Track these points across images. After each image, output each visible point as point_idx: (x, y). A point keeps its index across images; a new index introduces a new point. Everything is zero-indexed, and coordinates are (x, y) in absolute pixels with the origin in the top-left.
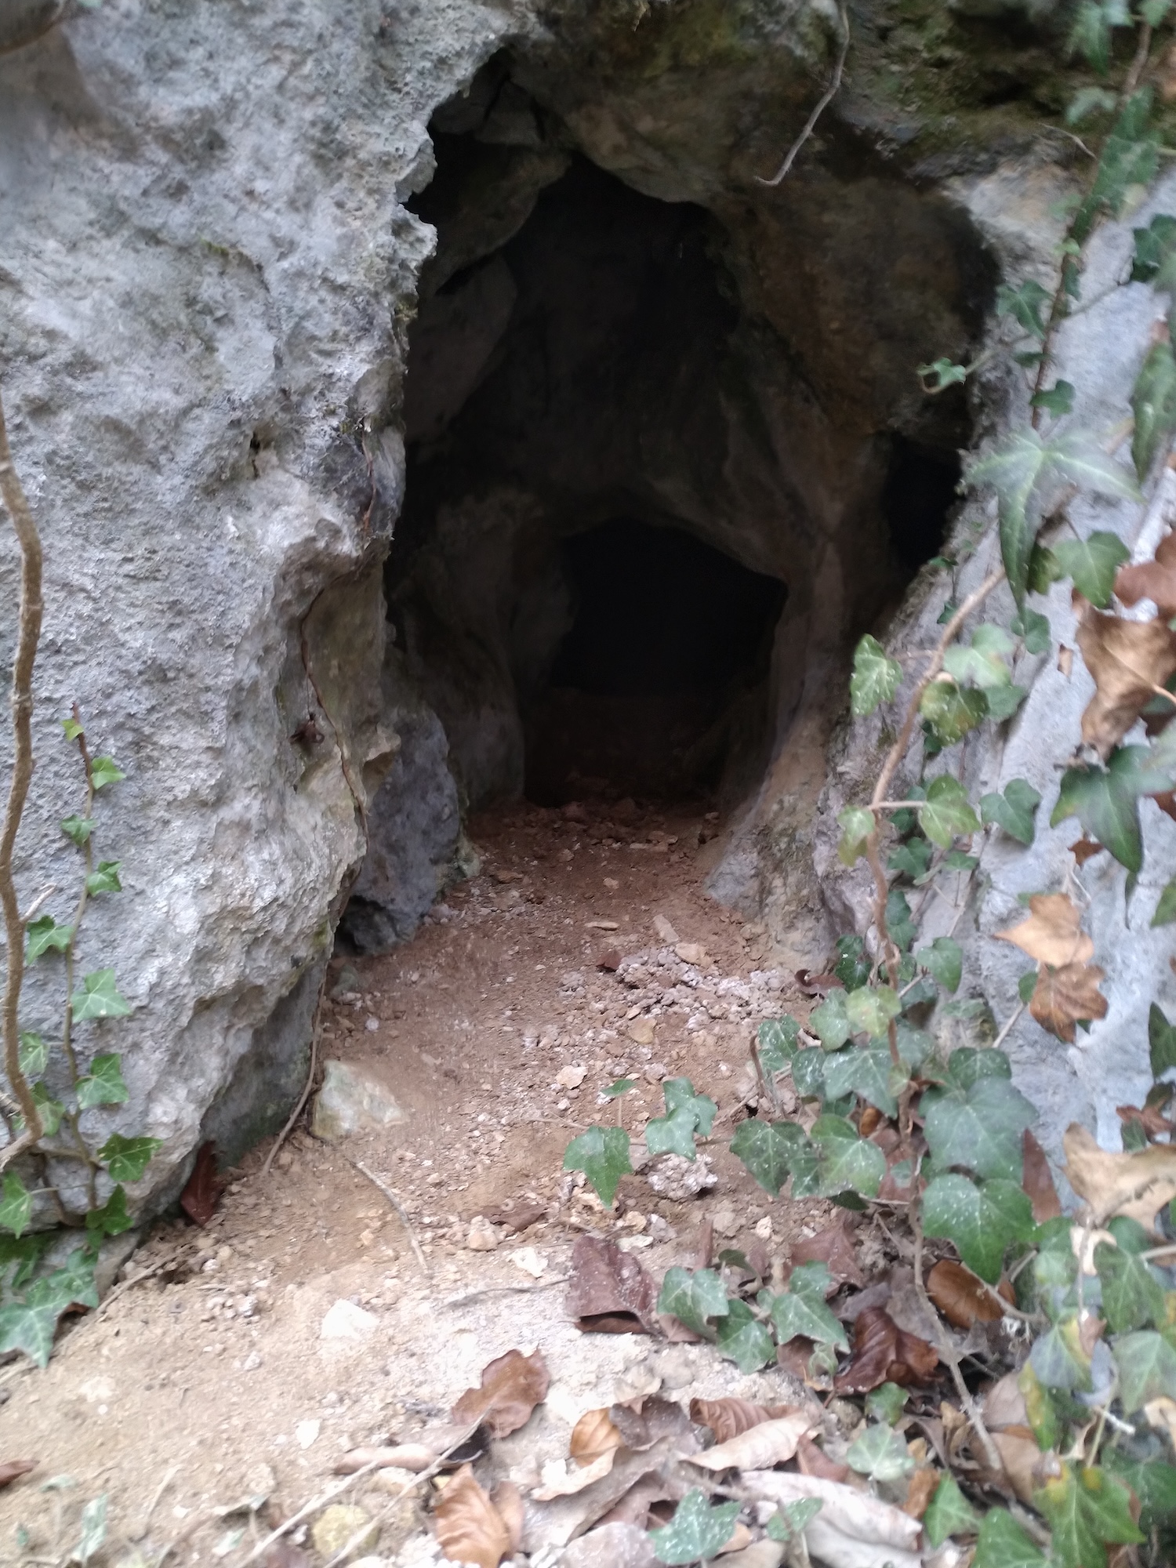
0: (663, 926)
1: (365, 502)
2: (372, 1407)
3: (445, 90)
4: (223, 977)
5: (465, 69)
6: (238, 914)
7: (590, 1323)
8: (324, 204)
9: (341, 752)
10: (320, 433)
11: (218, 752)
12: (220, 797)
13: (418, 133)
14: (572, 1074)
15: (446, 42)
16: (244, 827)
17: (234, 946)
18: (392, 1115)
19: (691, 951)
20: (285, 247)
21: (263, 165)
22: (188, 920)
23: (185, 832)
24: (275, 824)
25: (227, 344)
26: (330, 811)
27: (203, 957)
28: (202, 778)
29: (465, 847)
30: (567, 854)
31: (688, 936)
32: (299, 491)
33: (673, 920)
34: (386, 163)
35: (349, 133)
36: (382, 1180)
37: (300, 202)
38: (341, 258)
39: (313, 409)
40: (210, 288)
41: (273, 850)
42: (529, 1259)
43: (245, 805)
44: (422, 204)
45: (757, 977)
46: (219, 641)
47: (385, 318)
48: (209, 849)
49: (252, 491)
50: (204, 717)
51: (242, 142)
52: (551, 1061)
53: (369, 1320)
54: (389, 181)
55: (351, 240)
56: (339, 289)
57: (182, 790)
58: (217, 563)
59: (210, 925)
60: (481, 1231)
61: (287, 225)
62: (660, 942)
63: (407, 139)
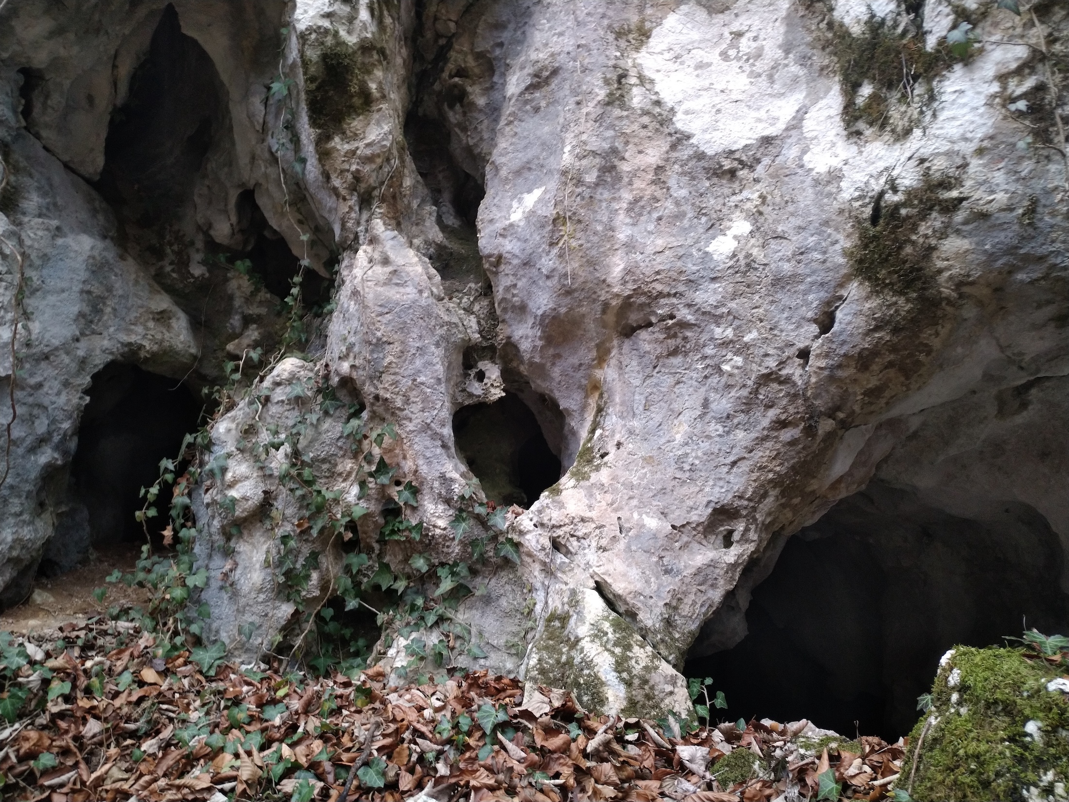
1: (65, 453)
3: (96, 370)
4: (15, 553)
5: (101, 366)
6: (21, 540)
8: (64, 394)
9: (51, 509)
10: (56, 438)
11: (22, 504)
12: (21, 514)
13: (88, 379)
15: (97, 362)
16: (24, 522)
17: (18, 547)
18: (52, 599)
20: (53, 403)
21: (51, 388)
22: (9, 539)
23: (11, 520)
24: (31, 523)
25: (37, 422)
26: (45, 523)
27: (11, 548)
28: (18, 509)
32: (49, 451)
34: (79, 385)
35: (71, 380)
36: (46, 608)
37: (58, 394)
38: (66, 404)
39: (55, 434)
40: (35, 411)
41: (31, 528)
43: (26, 517)
44: (86, 392)
46: (27, 481)
47: (75, 416)
48: (16, 525)
49: (38, 451)
50: (20, 497)
51: (47, 386)
53: (40, 622)
54: (80, 389)
55: (69, 400)
56: (64, 410)
57: (13, 511)
58: (28, 466)
59: (14, 541)
61: (54, 399)
63: (86, 380)
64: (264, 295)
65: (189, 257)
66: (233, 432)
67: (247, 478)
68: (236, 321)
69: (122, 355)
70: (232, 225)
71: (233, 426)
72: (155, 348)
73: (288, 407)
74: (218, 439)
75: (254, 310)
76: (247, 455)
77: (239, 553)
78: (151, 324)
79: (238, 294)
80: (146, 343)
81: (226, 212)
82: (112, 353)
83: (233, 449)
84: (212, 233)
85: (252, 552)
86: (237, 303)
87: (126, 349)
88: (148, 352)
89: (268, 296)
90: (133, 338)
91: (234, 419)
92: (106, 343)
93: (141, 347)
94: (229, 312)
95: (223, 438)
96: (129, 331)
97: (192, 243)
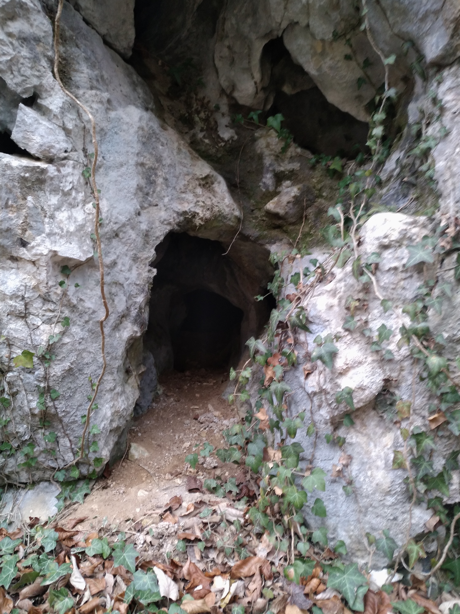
0: (210, 407)
1: (142, 325)
2: (149, 506)
3: (158, 242)
4: (115, 425)
5: (162, 238)
6: (117, 412)
7: (191, 491)
8: (134, 268)
9: (134, 373)
10: (134, 313)
11: (114, 380)
12: (115, 388)
13: (153, 252)
14: (187, 444)
15: (158, 233)
16: (118, 393)
17: (116, 418)
18: (146, 454)
19: (217, 413)
20: (127, 279)
21: (123, 265)
22: (109, 414)
23: (108, 396)
24: (123, 392)
25: (117, 300)
26: (133, 387)
27: (112, 421)
28: (112, 385)
29: (159, 387)
30: (186, 387)
31: (216, 409)
32: (130, 325)
33: (213, 405)
34: (146, 259)
35: (139, 255)
36: (146, 468)
37: (130, 270)
38: (138, 278)
39: (132, 308)
40: (114, 290)
41: (123, 398)
42: (178, 481)
43: (119, 389)
44: (153, 264)
45: (232, 420)
46: (116, 358)
47: (146, 289)
48: (112, 399)
49: (121, 326)
50: (112, 373)
51: (120, 262)
52: (182, 442)
53: (147, 493)
54: (147, 262)
55: (139, 274)
56: (137, 285)
57: (108, 388)
58: (115, 343)
59: (113, 415)
60: (168, 476)
61: (127, 275)
62: (209, 411)
63: (151, 253)
64: (295, 150)
65: (216, 122)
66: (336, 309)
67: (360, 363)
68: (268, 179)
69: (178, 224)
70: (256, 83)
71: (335, 301)
72: (208, 215)
73: (404, 275)
74: (319, 317)
75: (286, 167)
76: (357, 335)
77: (351, 444)
78: (199, 191)
79: (267, 152)
80: (198, 210)
81: (248, 70)
82: (169, 224)
83: (340, 329)
84: (236, 94)
85: (368, 445)
86: (267, 161)
87: (182, 218)
88: (201, 219)
89: (299, 150)
90: (186, 207)
91: (334, 293)
92: (163, 214)
93: (195, 215)
94: (260, 171)
95: (324, 316)
96: (181, 200)
97: (217, 108)
